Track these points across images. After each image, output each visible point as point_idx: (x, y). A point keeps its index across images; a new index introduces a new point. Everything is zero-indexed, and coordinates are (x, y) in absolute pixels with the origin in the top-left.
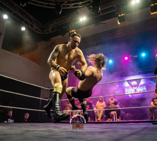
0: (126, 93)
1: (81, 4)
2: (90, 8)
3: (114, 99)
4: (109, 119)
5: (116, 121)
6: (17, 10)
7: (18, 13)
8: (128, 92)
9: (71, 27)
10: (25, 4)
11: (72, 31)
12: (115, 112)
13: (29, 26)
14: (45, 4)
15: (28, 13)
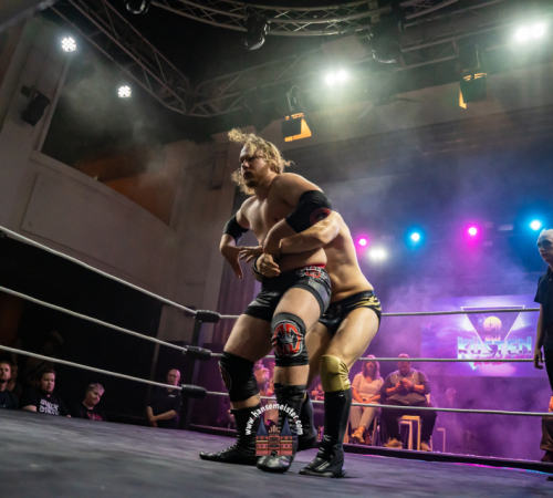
0: (460, 357)
1: (338, 23)
2: (364, 42)
4: (394, 441)
5: (418, 450)
6: (109, 23)
7: (114, 36)
8: (465, 352)
9: (292, 100)
11: (294, 116)
12: (417, 418)
13: (146, 83)
14: (209, 12)
15: (145, 40)
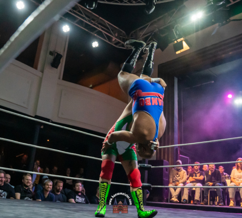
9: (176, 32)
10: (94, 5)
11: (179, 40)
15: (101, 18)
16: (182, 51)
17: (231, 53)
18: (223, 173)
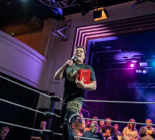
3: (153, 129)
11: (99, 9)
16: (100, 19)
17: (140, 29)
18: (117, 131)
